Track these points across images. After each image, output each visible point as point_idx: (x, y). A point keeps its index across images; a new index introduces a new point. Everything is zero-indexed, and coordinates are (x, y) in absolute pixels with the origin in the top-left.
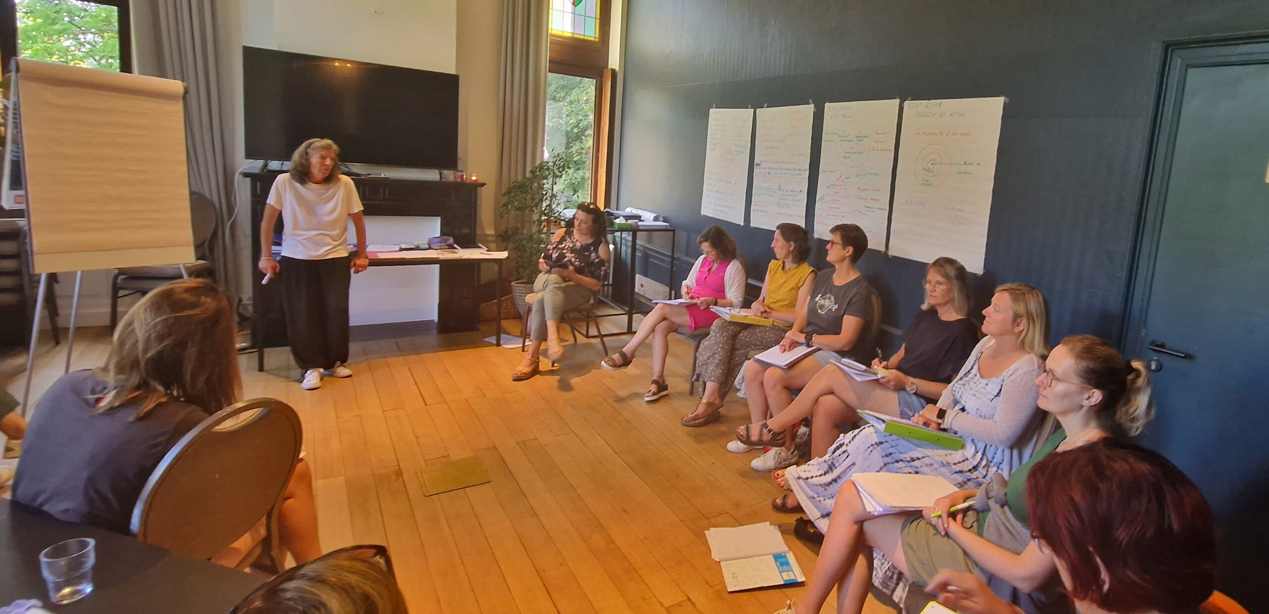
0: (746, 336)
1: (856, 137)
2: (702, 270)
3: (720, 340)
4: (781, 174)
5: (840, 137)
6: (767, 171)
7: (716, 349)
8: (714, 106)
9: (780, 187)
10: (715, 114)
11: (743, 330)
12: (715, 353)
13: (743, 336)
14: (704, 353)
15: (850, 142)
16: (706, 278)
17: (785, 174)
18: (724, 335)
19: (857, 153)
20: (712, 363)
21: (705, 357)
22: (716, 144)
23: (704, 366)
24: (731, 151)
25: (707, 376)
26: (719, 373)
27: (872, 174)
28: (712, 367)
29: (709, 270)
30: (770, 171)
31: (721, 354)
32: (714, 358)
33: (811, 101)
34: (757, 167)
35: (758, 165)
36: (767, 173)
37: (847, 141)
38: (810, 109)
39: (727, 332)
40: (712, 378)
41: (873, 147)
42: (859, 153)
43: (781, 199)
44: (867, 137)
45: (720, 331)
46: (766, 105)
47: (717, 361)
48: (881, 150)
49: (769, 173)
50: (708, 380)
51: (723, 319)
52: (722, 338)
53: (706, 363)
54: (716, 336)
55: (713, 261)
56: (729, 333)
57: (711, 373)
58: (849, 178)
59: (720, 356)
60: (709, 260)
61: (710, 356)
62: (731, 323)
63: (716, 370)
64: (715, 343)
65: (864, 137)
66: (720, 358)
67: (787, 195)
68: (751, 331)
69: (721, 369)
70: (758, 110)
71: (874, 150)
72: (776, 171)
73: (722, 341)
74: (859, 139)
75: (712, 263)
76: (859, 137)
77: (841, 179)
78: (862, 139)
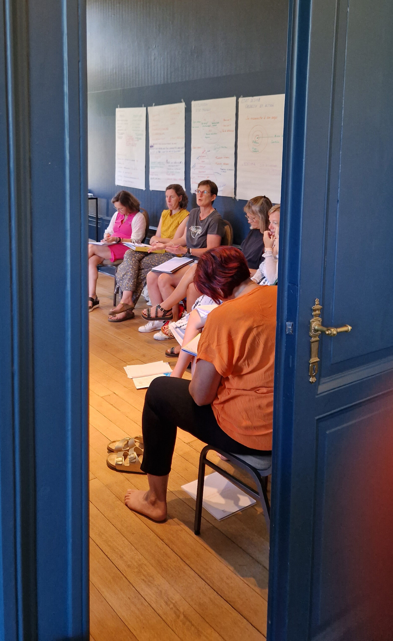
0: (148, 259)
1: (212, 123)
2: (117, 221)
3: (131, 263)
4: (167, 152)
5: (202, 124)
6: (158, 150)
7: (128, 269)
8: (119, 106)
9: (167, 161)
10: (119, 112)
11: (146, 256)
12: (127, 272)
13: (146, 260)
14: (121, 273)
15: (209, 127)
16: (120, 227)
17: (170, 151)
18: (132, 260)
19: (213, 134)
20: (126, 279)
21: (121, 275)
22: (122, 134)
23: (121, 281)
24: (133, 138)
25: (123, 287)
26: (131, 285)
27: (223, 147)
28: (126, 281)
29: (122, 221)
30: (160, 150)
31: (132, 272)
32: (127, 275)
33: (182, 100)
34: (151, 148)
35: (152, 146)
36: (158, 152)
37: (207, 126)
38: (182, 106)
39: (135, 257)
40: (127, 288)
41: (223, 130)
42: (215, 134)
43: (169, 169)
44: (218, 123)
45: (130, 257)
46: (154, 104)
47: (129, 277)
48: (227, 131)
49: (159, 152)
50: (124, 290)
51: (132, 250)
52: (131, 262)
53: (122, 279)
54: (127, 261)
55: (124, 215)
56: (136, 259)
57: (126, 285)
58: (210, 151)
59: (131, 273)
60: (121, 214)
61: (125, 274)
62: (137, 252)
63: (129, 283)
64: (127, 265)
65: (217, 123)
66: (131, 274)
67: (172, 166)
68: (151, 256)
69: (132, 282)
70: (149, 108)
71: (223, 131)
72: (164, 150)
73: (132, 264)
74: (214, 124)
75: (124, 216)
76: (214, 123)
77: (205, 152)
78: (216, 124)
